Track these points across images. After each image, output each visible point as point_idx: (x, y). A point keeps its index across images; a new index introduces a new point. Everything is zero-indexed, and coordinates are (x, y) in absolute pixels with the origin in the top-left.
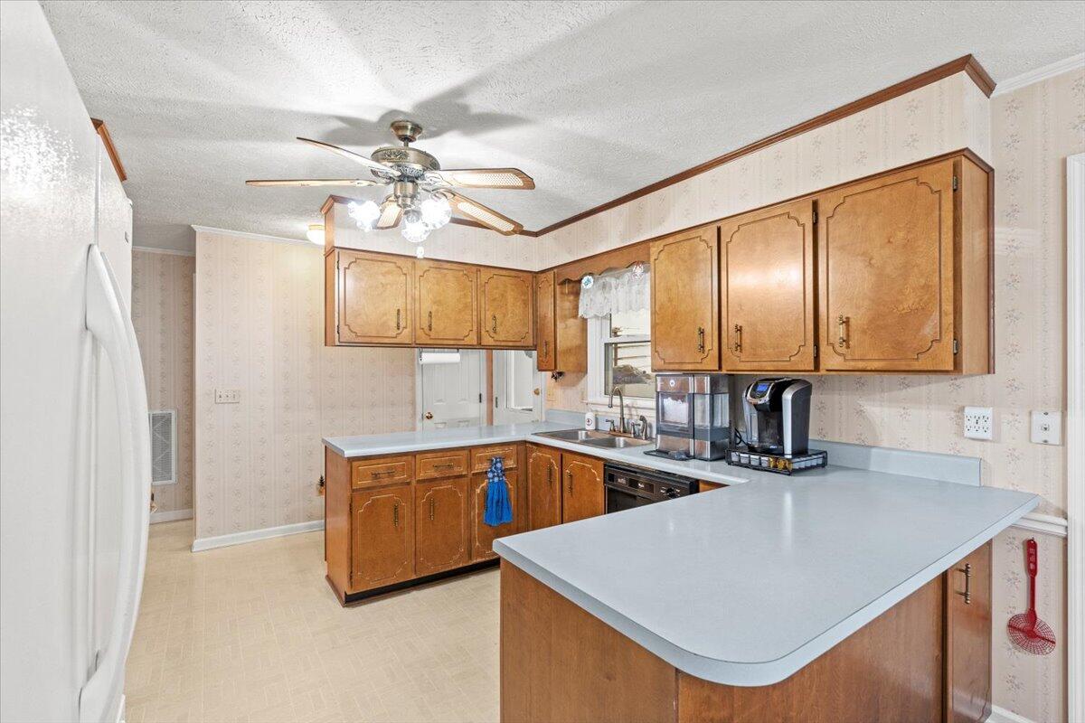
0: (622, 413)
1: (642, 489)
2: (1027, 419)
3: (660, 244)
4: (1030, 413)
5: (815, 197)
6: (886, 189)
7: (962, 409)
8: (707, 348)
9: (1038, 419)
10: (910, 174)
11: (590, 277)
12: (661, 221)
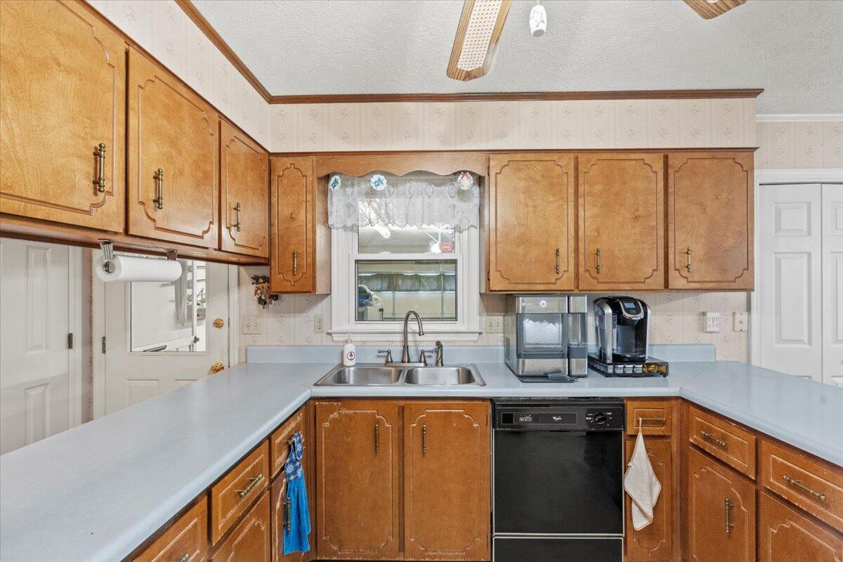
0: (406, 340)
1: (559, 421)
2: (731, 317)
3: (506, 158)
4: (734, 314)
5: (667, 152)
6: (715, 160)
7: (704, 314)
8: (562, 269)
9: (738, 317)
10: (731, 154)
11: (382, 177)
12: (503, 135)
